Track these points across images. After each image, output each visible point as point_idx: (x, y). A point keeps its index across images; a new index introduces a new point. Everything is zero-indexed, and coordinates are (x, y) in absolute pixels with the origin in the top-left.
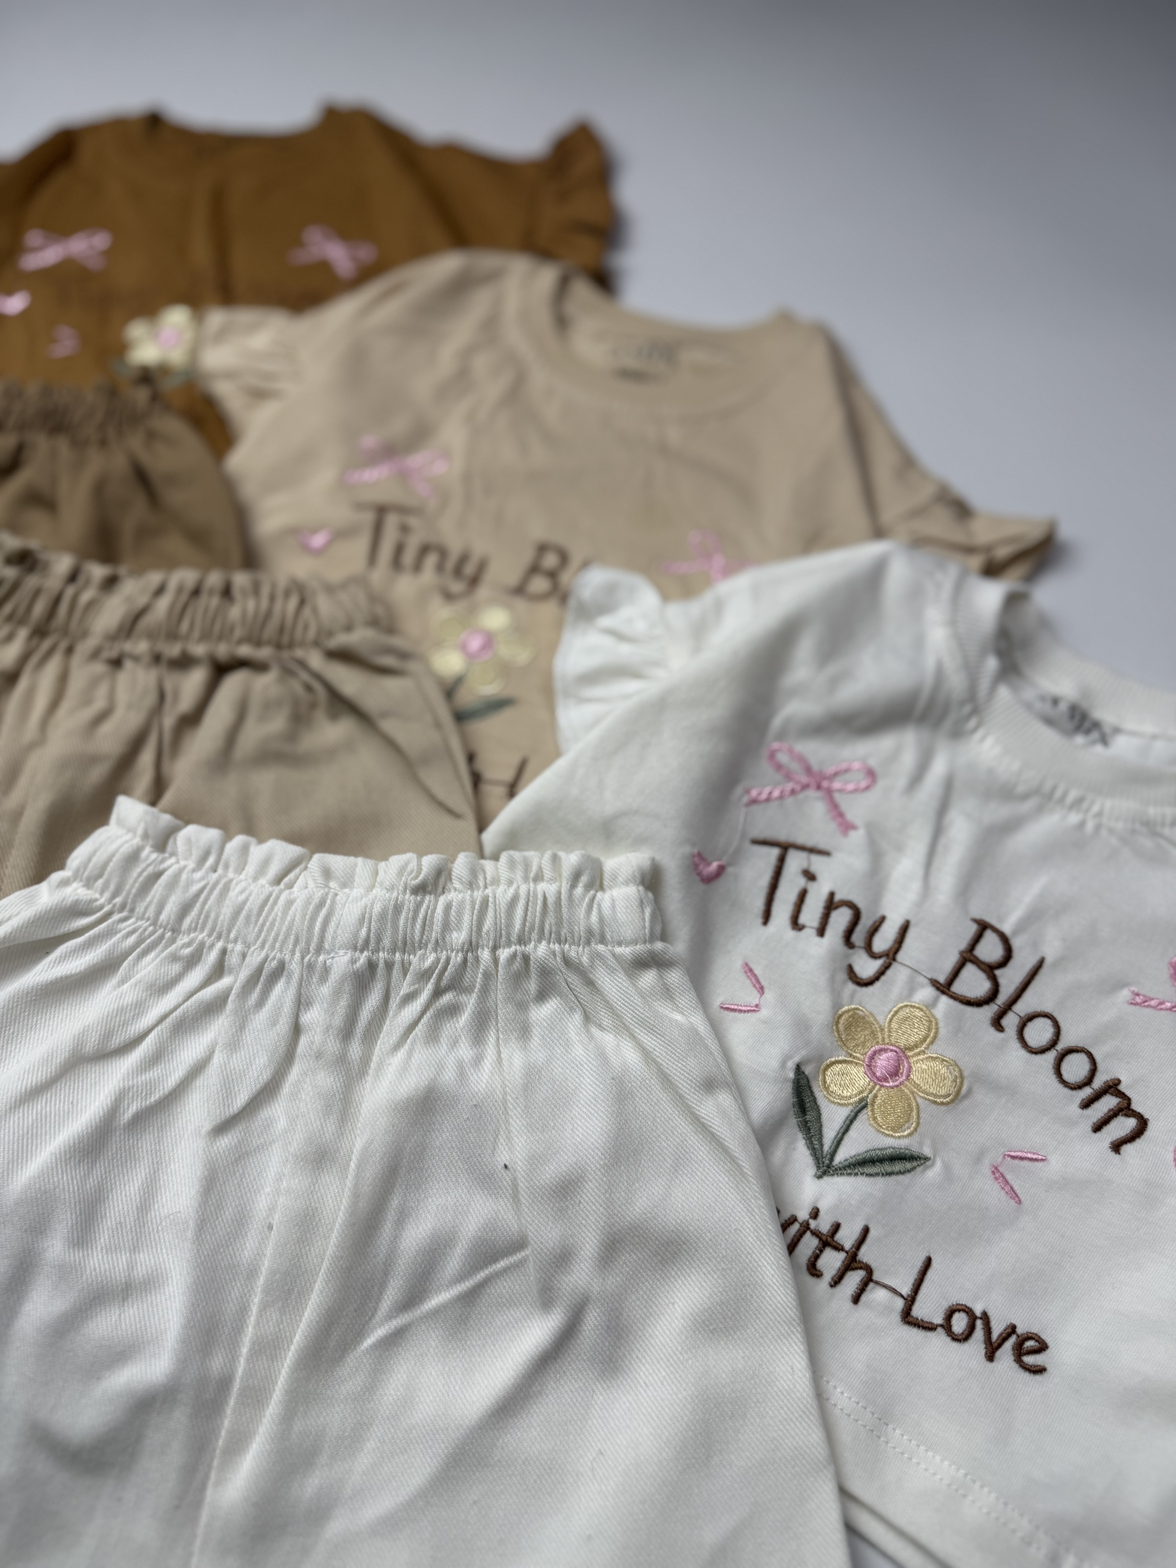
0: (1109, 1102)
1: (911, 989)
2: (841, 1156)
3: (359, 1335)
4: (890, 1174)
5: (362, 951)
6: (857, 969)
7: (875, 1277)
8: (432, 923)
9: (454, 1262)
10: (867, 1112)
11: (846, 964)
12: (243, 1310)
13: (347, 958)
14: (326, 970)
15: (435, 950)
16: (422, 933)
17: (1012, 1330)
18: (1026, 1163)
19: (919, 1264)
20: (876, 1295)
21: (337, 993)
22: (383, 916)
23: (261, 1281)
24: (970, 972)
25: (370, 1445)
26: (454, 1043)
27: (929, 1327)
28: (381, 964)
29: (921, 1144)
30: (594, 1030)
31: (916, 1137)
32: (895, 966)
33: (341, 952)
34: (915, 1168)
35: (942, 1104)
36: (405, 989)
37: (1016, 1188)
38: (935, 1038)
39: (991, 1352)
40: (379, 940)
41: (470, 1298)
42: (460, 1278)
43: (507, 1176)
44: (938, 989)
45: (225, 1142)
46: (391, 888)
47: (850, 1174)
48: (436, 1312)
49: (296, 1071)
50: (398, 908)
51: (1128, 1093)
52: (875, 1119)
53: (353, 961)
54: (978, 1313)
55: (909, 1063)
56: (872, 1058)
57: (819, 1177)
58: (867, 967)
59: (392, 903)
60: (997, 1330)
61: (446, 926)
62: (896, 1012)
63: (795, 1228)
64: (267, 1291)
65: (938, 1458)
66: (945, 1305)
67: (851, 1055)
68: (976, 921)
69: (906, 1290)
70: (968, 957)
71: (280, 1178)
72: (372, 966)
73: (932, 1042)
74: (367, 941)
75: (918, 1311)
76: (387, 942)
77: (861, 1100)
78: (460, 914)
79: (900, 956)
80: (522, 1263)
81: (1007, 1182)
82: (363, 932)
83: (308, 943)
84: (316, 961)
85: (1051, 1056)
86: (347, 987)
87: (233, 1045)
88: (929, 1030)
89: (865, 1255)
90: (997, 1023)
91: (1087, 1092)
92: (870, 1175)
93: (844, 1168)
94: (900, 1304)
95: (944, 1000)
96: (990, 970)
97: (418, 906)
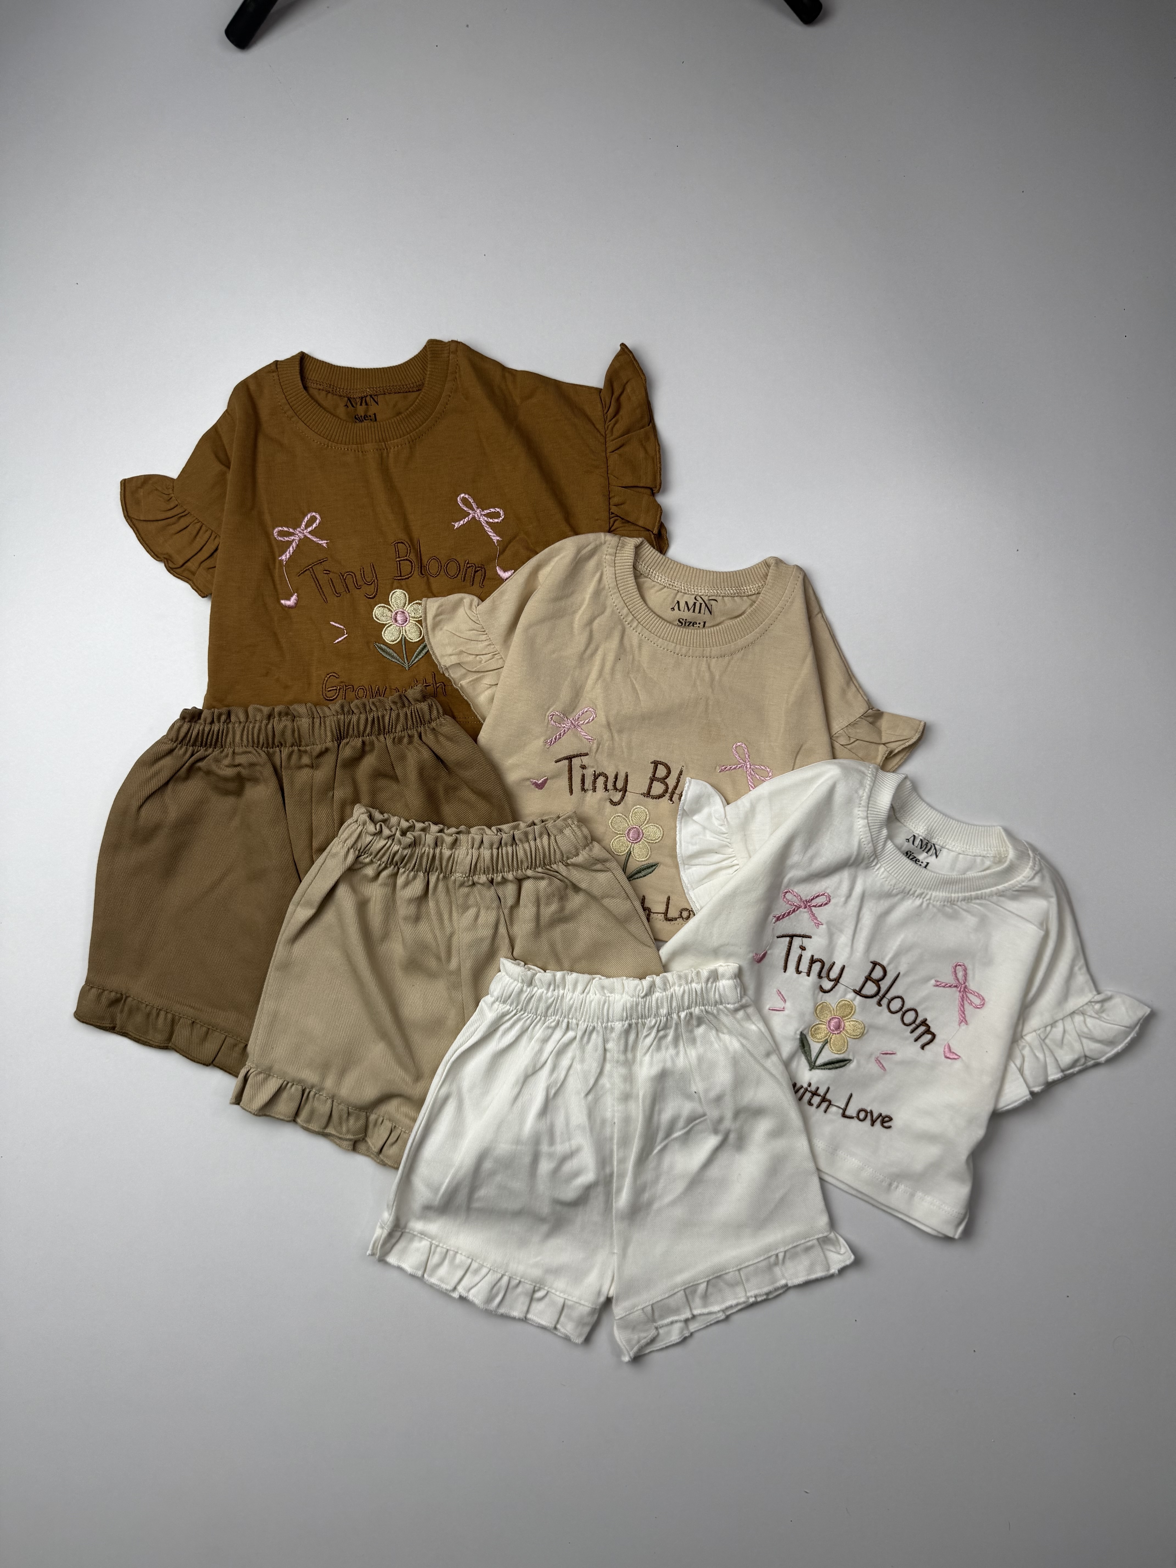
0: (922, 1029)
1: (845, 994)
2: (819, 1062)
3: (652, 1151)
4: (837, 1068)
5: (625, 1021)
6: (824, 987)
7: (832, 1103)
8: (651, 1007)
9: (681, 1123)
10: (828, 1044)
11: (819, 985)
12: (612, 1151)
13: (620, 1025)
14: (612, 1029)
15: (655, 1018)
16: (649, 1012)
17: (880, 1115)
18: (888, 1055)
19: (848, 1096)
20: (833, 1109)
21: (619, 1038)
22: (632, 1008)
23: (615, 1141)
24: (869, 983)
25: (662, 1181)
26: (667, 1048)
27: (851, 1118)
28: (634, 1025)
29: (849, 1055)
30: (720, 1035)
31: (847, 1053)
32: (839, 984)
33: (617, 1023)
34: (846, 1064)
35: (857, 1038)
36: (645, 1034)
37: (884, 1065)
38: (854, 1012)
39: (873, 1123)
40: (631, 1016)
41: (688, 1133)
42: (684, 1128)
43: (696, 1095)
44: (856, 993)
45: (590, 1097)
46: (633, 996)
47: (822, 1069)
48: (676, 1139)
49: (608, 1067)
50: (637, 1005)
51: (930, 1024)
52: (831, 1047)
53: (623, 1026)
54: (869, 1111)
55: (844, 1023)
56: (829, 1022)
57: (810, 1070)
58: (827, 985)
59: (635, 1003)
60: (875, 1115)
61: (658, 1008)
62: (839, 1003)
63: (802, 1091)
64: (618, 1144)
65: (854, 1159)
66: (857, 1109)
67: (821, 1021)
68: (872, 962)
69: (843, 1106)
70: (868, 978)
71: (613, 1106)
72: (630, 1025)
73: (853, 1015)
74: (627, 1018)
75: (848, 1113)
76: (635, 1016)
77: (825, 1040)
78: (662, 1003)
79: (841, 981)
80: (705, 1120)
81: (881, 1063)
82: (625, 1014)
83: (603, 1020)
84: (607, 1025)
85: (900, 1013)
86: (623, 1036)
87: (582, 1060)
88: (852, 1010)
89: (828, 1097)
90: (879, 1004)
91: (914, 1026)
92: (829, 1069)
93: (820, 1066)
94: (841, 1111)
95: (858, 997)
96: (877, 982)
97: (645, 1003)
